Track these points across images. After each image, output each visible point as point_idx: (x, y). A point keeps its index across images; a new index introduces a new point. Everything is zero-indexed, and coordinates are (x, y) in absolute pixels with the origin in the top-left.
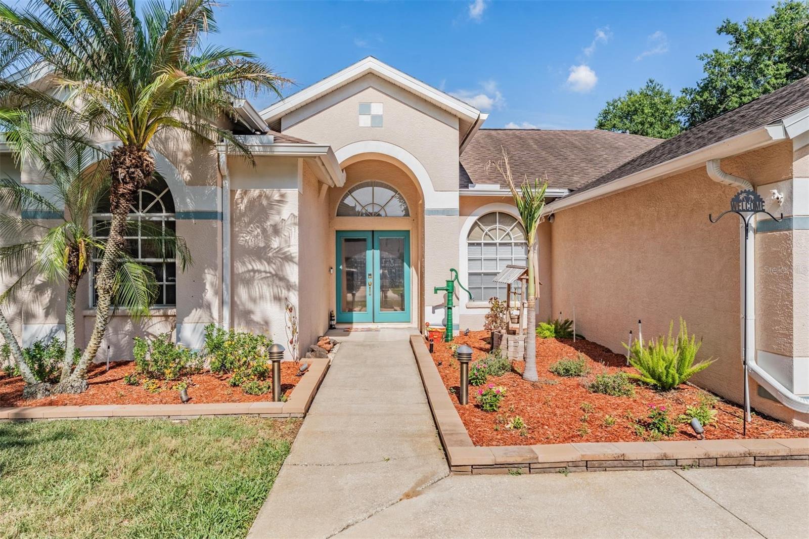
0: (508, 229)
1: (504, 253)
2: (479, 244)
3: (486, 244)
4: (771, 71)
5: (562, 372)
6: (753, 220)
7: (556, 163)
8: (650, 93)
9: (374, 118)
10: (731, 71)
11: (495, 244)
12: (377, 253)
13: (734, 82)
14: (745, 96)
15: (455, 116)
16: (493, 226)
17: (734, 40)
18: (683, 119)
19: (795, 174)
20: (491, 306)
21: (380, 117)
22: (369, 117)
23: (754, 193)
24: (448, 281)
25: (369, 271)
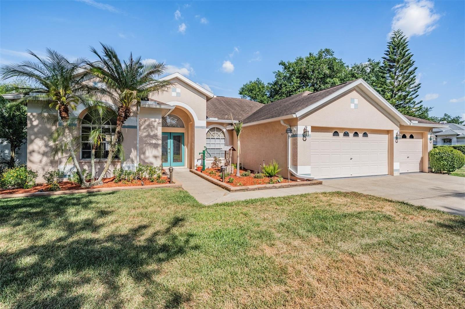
0: (219, 133)
1: (218, 141)
2: (209, 138)
3: (211, 138)
4: (295, 81)
5: (244, 175)
6: (290, 134)
7: (233, 111)
8: (257, 83)
9: (177, 93)
10: (283, 79)
11: (215, 138)
12: (172, 141)
13: (284, 83)
14: (287, 88)
15: (205, 95)
16: (214, 132)
17: (284, 68)
18: (268, 94)
19: (298, 125)
20: (214, 159)
21: (180, 93)
22: (176, 93)
23: (290, 129)
24: (203, 151)
25: (169, 147)
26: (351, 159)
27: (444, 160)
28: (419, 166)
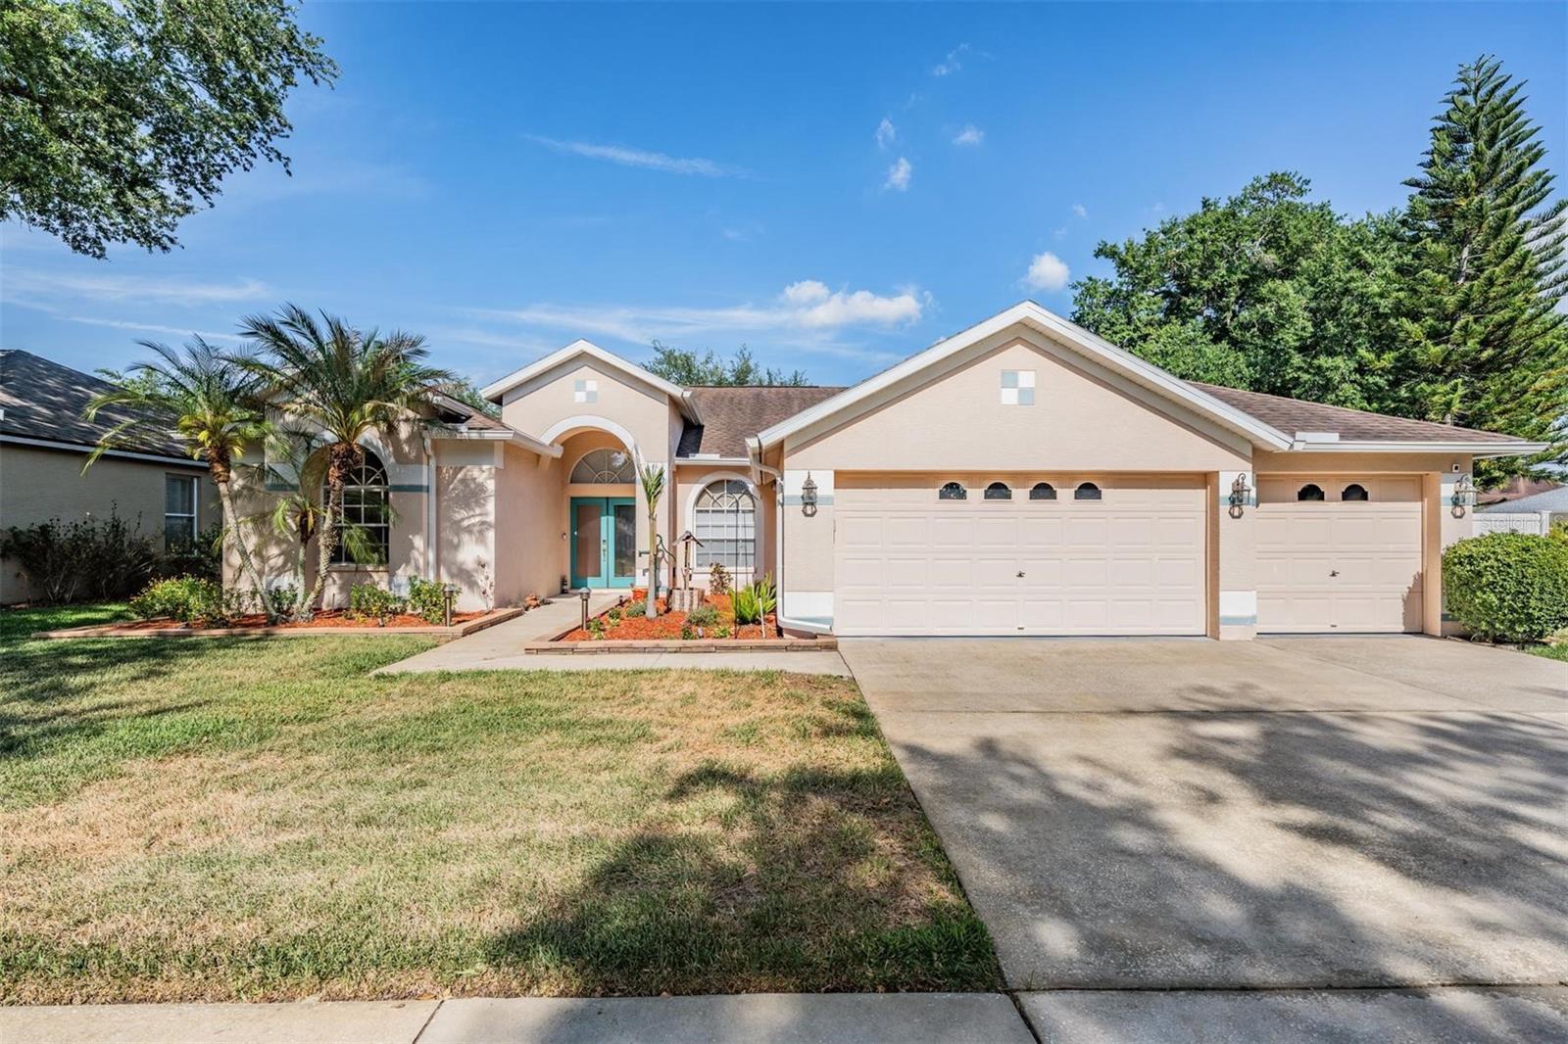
0: (736, 496)
1: (731, 519)
2: (708, 511)
3: (713, 511)
11: (723, 511)
12: (612, 519)
15: (665, 392)
16: (722, 494)
19: (786, 468)
25: (603, 537)
26: (1020, 575)
27: (1488, 586)
28: (1402, 610)
